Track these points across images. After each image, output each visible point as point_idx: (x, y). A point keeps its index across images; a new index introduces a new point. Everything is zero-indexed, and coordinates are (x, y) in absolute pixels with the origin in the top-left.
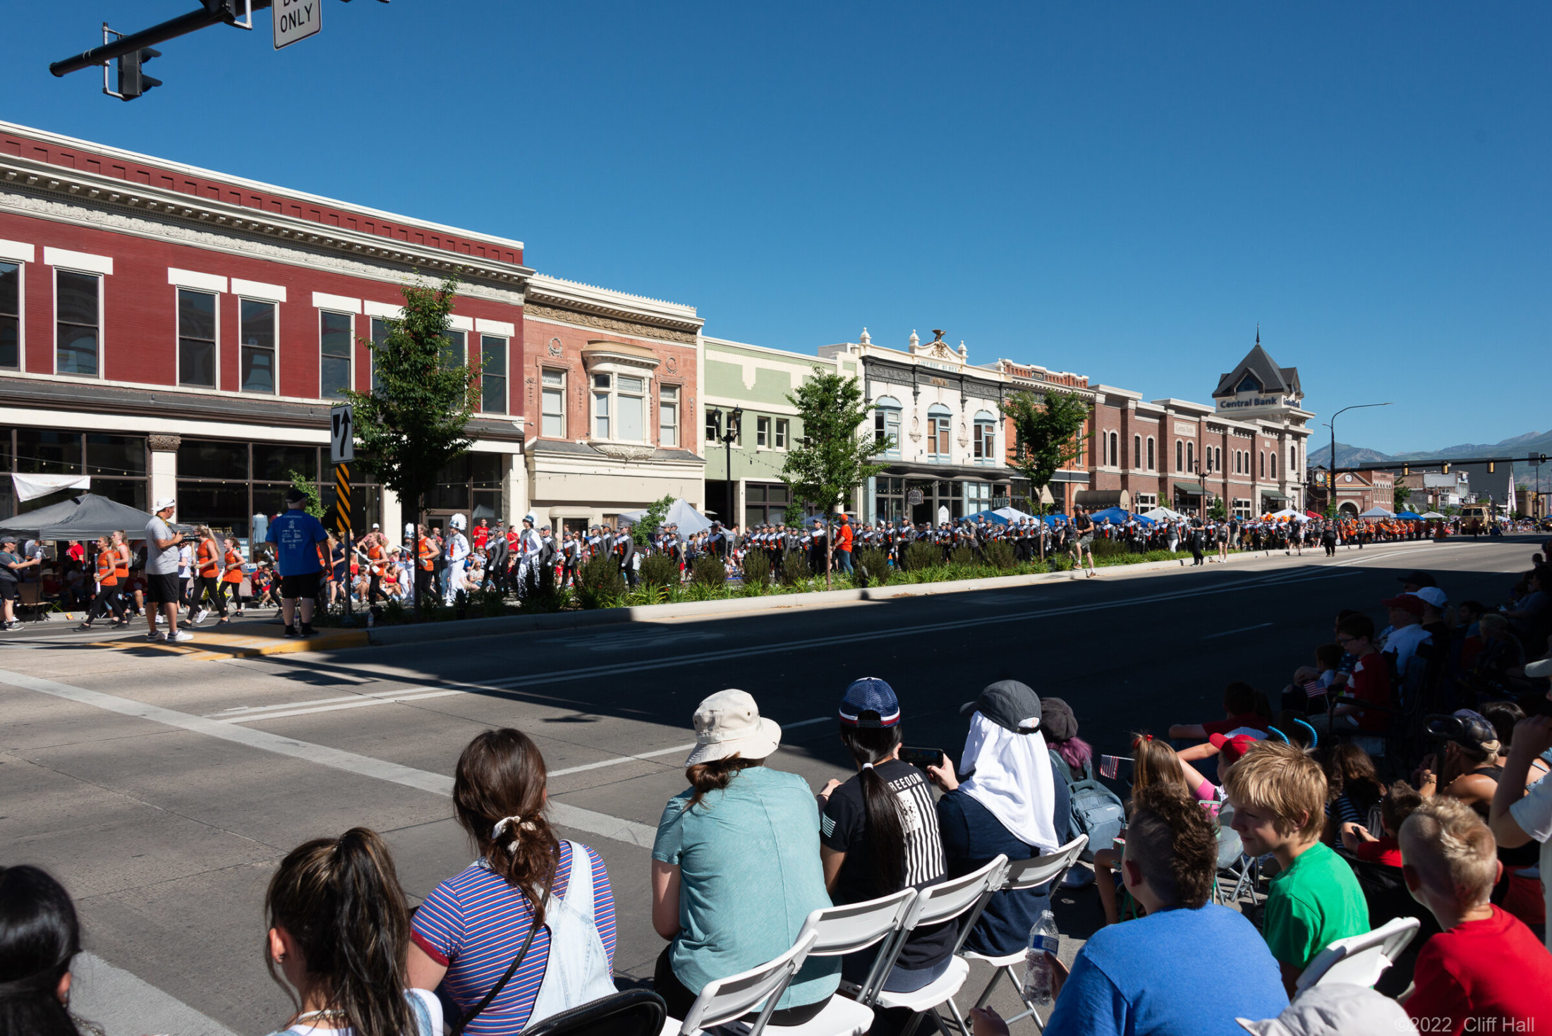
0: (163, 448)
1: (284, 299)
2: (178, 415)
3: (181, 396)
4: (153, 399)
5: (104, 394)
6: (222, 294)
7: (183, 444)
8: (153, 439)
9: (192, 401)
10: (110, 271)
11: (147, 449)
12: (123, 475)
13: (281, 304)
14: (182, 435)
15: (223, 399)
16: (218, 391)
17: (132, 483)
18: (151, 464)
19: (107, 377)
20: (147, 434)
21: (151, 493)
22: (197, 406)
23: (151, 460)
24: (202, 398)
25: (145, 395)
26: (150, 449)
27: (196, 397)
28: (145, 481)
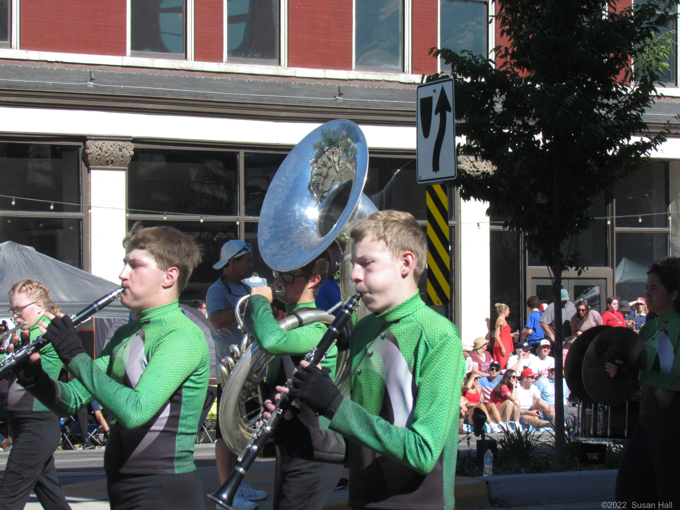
0: (107, 163)
2: (130, 105)
3: (133, 72)
4: (92, 80)
5: (19, 73)
7: (138, 155)
8: (92, 148)
9: (151, 81)
11: (83, 164)
12: (49, 210)
14: (135, 140)
15: (198, 76)
16: (191, 63)
17: (58, 224)
18: (88, 190)
19: (24, 45)
20: (83, 139)
21: (89, 240)
22: (159, 89)
23: (89, 184)
24: (167, 74)
25: (79, 72)
26: (87, 165)
27: (159, 73)
28: (80, 220)
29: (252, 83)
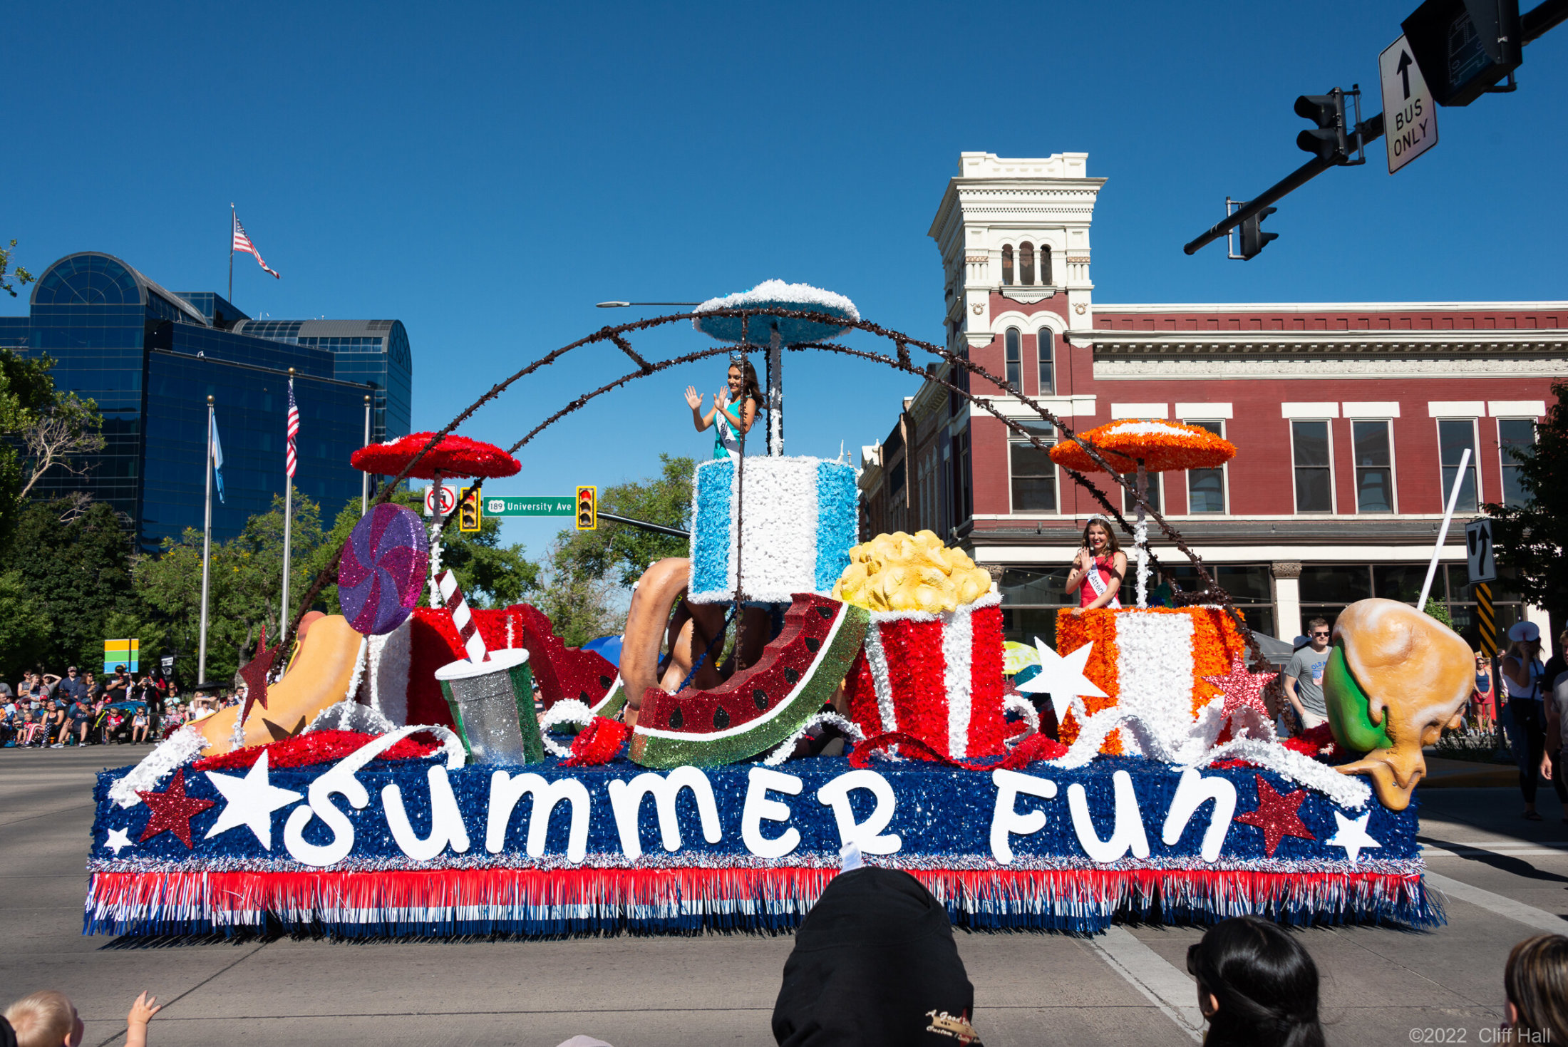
0: (1285, 575)
1: (1397, 415)
2: (1298, 542)
3: (1300, 523)
4: (1274, 530)
5: (1230, 528)
6: (1333, 420)
7: (1304, 570)
8: (1276, 567)
9: (1310, 527)
10: (1230, 415)
11: (1271, 577)
12: (1251, 602)
13: (1394, 419)
14: (1302, 562)
15: (1340, 523)
16: (1335, 516)
17: (1259, 610)
18: (1275, 591)
19: (1232, 513)
20: (1270, 562)
21: (1277, 619)
22: (1316, 532)
23: (1275, 587)
24: (1320, 523)
25: (1266, 526)
26: (1274, 576)
27: (1314, 523)
28: (1271, 608)
29: (1377, 525)
